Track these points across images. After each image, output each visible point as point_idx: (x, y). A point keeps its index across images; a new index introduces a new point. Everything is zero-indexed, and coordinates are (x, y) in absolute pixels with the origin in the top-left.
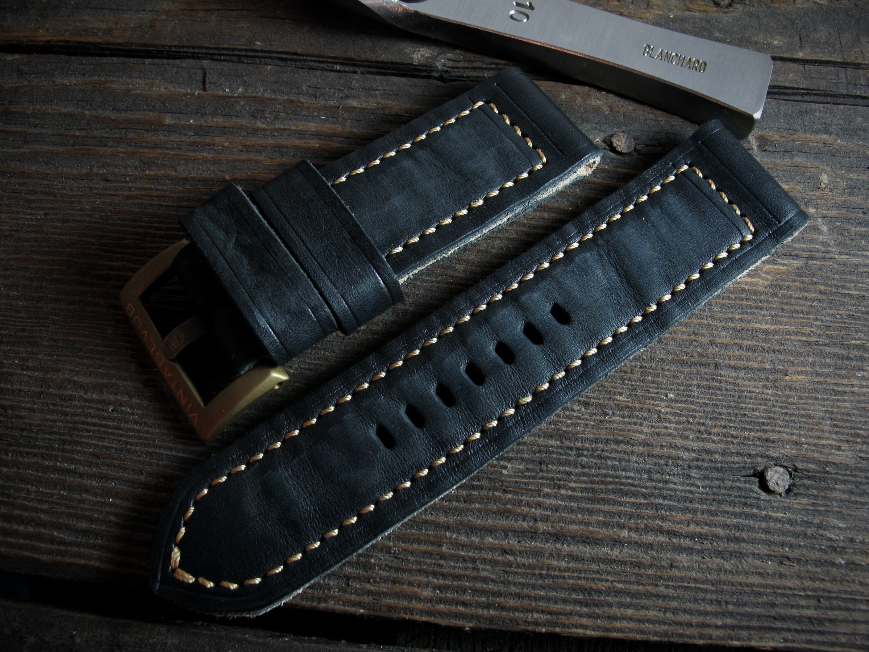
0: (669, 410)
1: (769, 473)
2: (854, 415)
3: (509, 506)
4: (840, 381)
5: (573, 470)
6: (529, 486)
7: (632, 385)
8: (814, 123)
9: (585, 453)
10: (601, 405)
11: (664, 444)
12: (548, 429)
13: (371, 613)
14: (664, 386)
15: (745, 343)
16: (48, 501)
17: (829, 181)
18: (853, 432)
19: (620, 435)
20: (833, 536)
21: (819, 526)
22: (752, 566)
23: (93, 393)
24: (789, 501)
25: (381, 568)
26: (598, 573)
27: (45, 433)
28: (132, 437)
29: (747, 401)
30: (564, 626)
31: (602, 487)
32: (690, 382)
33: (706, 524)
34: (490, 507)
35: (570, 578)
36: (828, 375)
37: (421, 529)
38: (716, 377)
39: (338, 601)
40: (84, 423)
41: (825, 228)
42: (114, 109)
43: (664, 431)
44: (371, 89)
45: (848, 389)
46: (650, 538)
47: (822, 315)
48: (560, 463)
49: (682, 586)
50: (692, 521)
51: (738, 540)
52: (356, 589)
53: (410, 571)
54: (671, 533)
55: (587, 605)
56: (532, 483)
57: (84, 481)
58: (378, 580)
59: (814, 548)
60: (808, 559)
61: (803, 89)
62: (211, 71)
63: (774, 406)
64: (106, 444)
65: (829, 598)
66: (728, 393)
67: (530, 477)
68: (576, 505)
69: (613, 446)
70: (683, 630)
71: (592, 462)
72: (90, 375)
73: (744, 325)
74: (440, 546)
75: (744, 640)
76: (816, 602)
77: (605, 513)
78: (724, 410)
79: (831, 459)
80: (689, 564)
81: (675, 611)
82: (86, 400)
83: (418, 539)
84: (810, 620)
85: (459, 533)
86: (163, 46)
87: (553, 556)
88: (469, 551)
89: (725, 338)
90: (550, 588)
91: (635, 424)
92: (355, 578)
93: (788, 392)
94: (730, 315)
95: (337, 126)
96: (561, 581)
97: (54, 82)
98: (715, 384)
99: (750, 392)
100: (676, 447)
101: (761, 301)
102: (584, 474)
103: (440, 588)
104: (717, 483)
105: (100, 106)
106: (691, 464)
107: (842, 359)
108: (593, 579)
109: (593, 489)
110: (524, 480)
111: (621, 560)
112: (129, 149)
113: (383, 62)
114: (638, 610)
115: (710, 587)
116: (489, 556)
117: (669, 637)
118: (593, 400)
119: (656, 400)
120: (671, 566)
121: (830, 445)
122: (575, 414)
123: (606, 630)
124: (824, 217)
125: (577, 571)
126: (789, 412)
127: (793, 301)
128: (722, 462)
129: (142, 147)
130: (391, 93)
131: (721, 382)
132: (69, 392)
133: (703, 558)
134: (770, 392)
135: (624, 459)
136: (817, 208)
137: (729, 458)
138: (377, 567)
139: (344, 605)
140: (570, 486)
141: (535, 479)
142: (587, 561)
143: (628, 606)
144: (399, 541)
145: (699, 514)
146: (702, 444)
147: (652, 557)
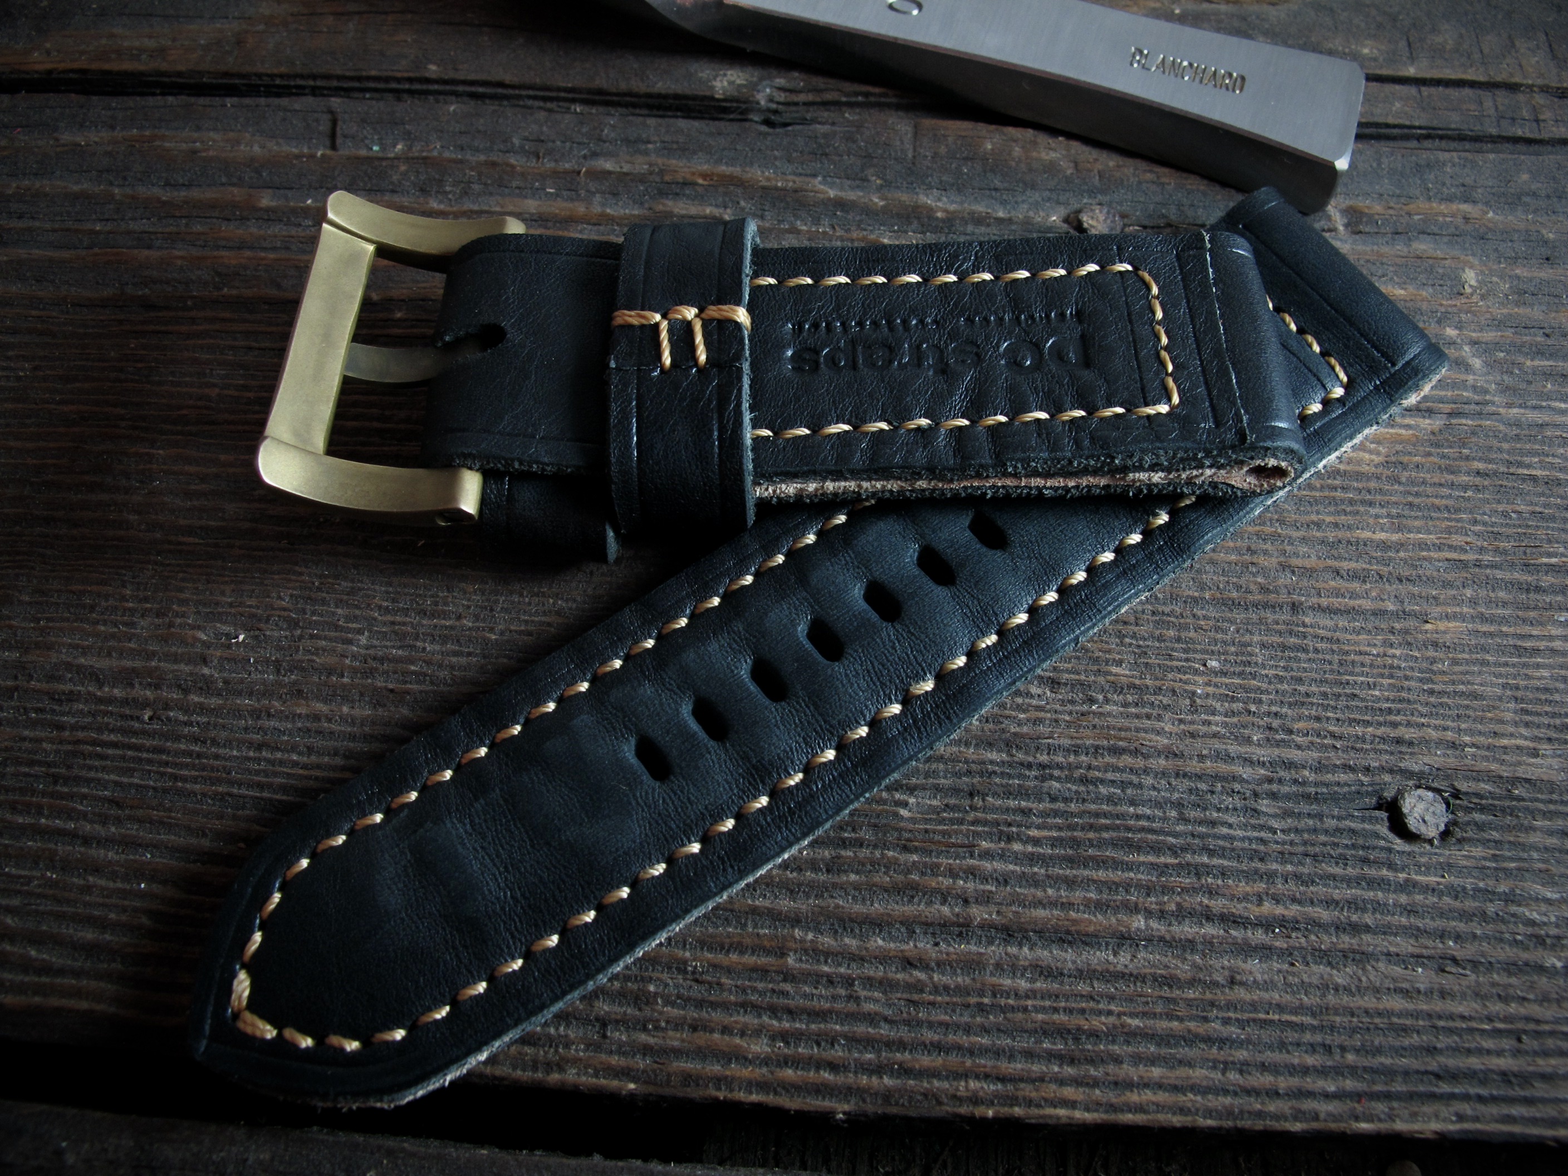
0: (1210, 690)
1: (1407, 801)
2: (1557, 690)
3: (915, 877)
4: (1527, 629)
5: (1035, 805)
6: (950, 837)
7: (1139, 646)
8: (1444, 184)
9: (1056, 773)
10: (1082, 685)
11: (1204, 752)
12: (983, 730)
13: (651, 1089)
14: (1199, 647)
15: (1345, 565)
16: (20, 892)
17: (1478, 281)
18: (1558, 722)
19: (1121, 739)
20: (1535, 916)
21: (1509, 898)
22: (1386, 977)
23: (113, 687)
24: (1447, 853)
25: (668, 1002)
26: (1092, 998)
27: (21, 764)
28: (186, 766)
29: (1357, 670)
30: (1029, 1103)
31: (1091, 835)
32: (1247, 638)
33: (1294, 900)
34: (877, 879)
35: (1037, 1010)
36: (1503, 620)
37: (745, 925)
38: (1296, 629)
39: (586, 1068)
40: (94, 743)
41: (1477, 363)
42: (167, 184)
43: (1204, 729)
44: (639, 140)
45: (1542, 645)
46: (1187, 930)
47: (1484, 514)
48: (1009, 793)
49: (1254, 1020)
50: (1267, 894)
51: (1355, 929)
52: (621, 1045)
53: (725, 1006)
54: (1228, 920)
55: (1072, 1061)
56: (956, 832)
57: (93, 852)
58: (663, 1024)
59: (1501, 940)
60: (1493, 960)
61: (1420, 128)
62: (346, 116)
63: (1407, 678)
64: (136, 781)
65: (1538, 1034)
66: (1320, 656)
67: (952, 821)
68: (1043, 871)
69: (1108, 759)
70: (1263, 1103)
71: (1069, 789)
72: (109, 655)
73: (1340, 534)
74: (783, 955)
75: (1380, 1120)
76: (1513, 1042)
77: (1101, 885)
78: (1314, 688)
79: (1521, 772)
80: (1266, 977)
81: (1243, 1068)
82: (100, 700)
83: (740, 943)
84: (1506, 1077)
85: (818, 930)
86: (259, 76)
87: (1003, 970)
88: (840, 965)
89: (1309, 557)
90: (999, 1030)
91: (1148, 717)
92: (617, 1022)
93: (1431, 653)
94: (1314, 517)
95: (576, 204)
96: (1020, 1016)
97: (57, 140)
98: (1293, 640)
99: (1361, 653)
100: (1228, 758)
101: (1369, 491)
102: (1056, 813)
103: (784, 1036)
104: (1311, 822)
105: (140, 180)
106: (1258, 789)
107: (1528, 591)
108: (1083, 1011)
109: (1074, 839)
110: (940, 828)
111: (1135, 972)
112: (195, 252)
113: (659, 96)
114: (1173, 1068)
115: (1308, 1020)
116: (877, 972)
117: (1235, 1119)
118: (1066, 676)
119: (1185, 673)
120: (1232, 982)
121: (1518, 747)
122: (1034, 702)
123: (1112, 1108)
124: (1474, 343)
125: (1050, 997)
126: (1437, 688)
127: (1429, 490)
128: (1316, 784)
129: (218, 248)
130: (675, 146)
131: (1305, 637)
132: (68, 687)
133: (1293, 965)
134: (1398, 652)
135: (1131, 783)
136: (1460, 329)
137: (1330, 776)
138: (659, 1001)
139: (596, 1075)
140: (1029, 836)
141: (962, 824)
142: (1069, 976)
143: (1153, 1061)
144: (702, 949)
145: (1279, 881)
146: (1277, 751)
147: (1194, 965)
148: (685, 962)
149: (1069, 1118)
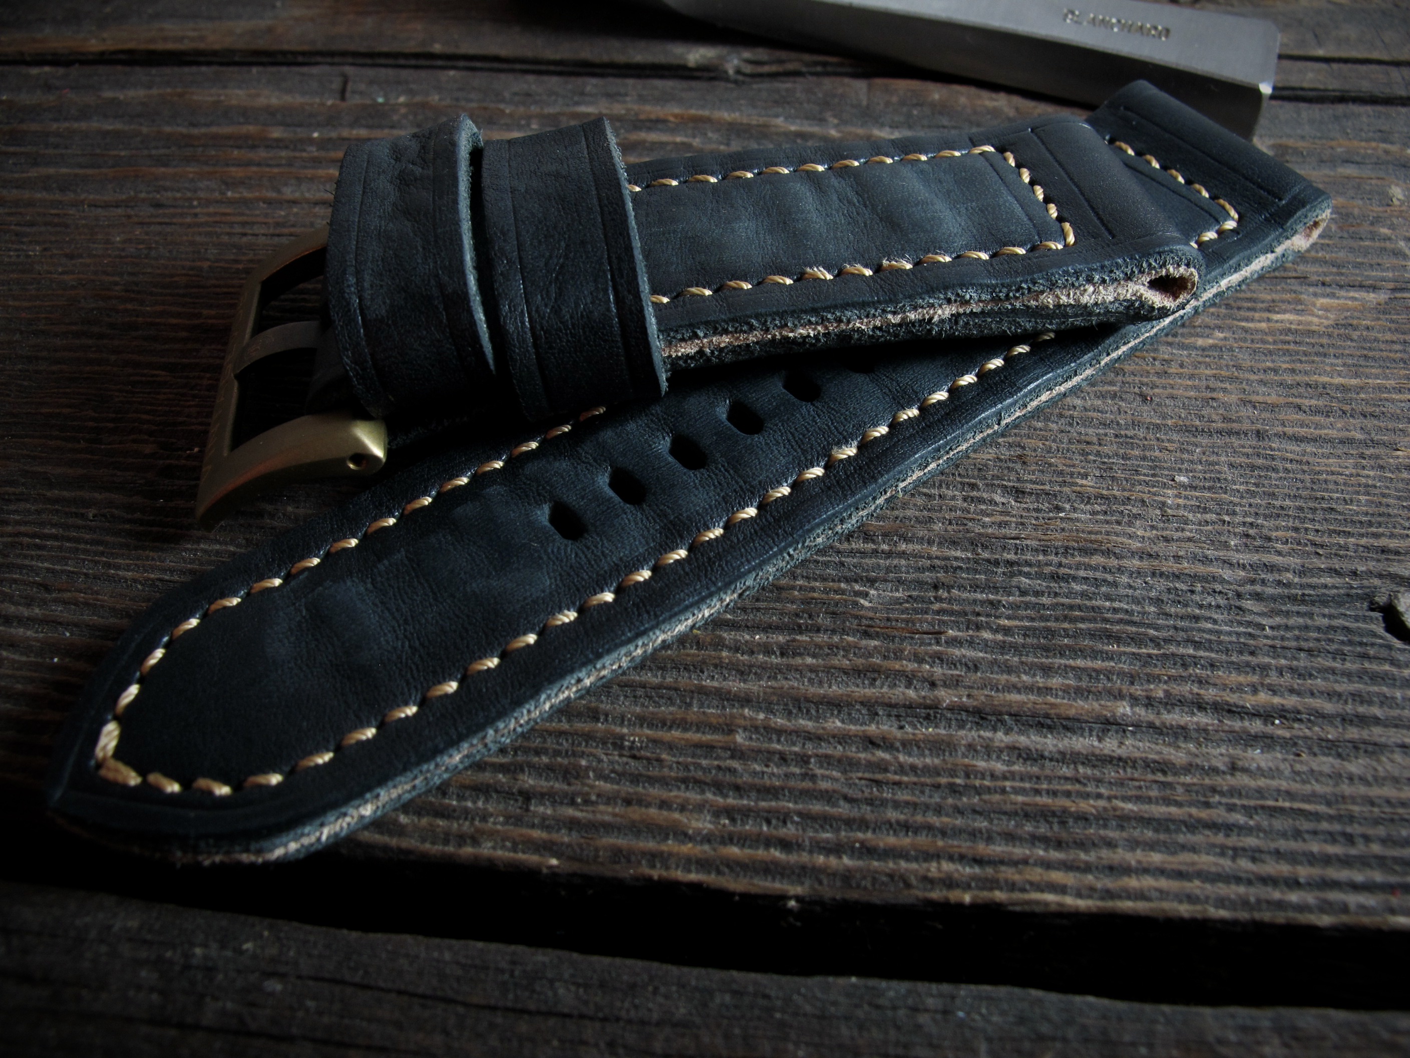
0: (1181, 501)
1: (1403, 603)
3: (877, 660)
5: (1004, 598)
6: (914, 625)
7: (1104, 463)
8: (1361, 130)
9: (1026, 569)
10: (1047, 494)
11: (1181, 553)
12: (946, 531)
13: (575, 867)
14: (1165, 465)
15: (1307, 402)
17: (1404, 196)
19: (1091, 541)
23: (64, 489)
25: (600, 776)
26: (1078, 781)
29: (1331, 486)
30: (1012, 887)
31: (1066, 625)
32: (1214, 458)
33: (1292, 691)
34: (835, 662)
37: (690, 705)
38: (1263, 452)
39: (503, 840)
42: (190, 124)
43: (1177, 535)
44: (619, 94)
46: (1178, 717)
48: (975, 587)
49: (1263, 807)
51: (1363, 721)
52: (544, 818)
53: (664, 782)
54: (1220, 708)
55: (1059, 845)
56: (920, 621)
57: (12, 630)
58: (594, 798)
61: (1334, 91)
62: (357, 79)
63: (1384, 495)
64: (68, 568)
66: (1291, 475)
67: (916, 611)
68: (1016, 659)
69: (1079, 558)
70: (1282, 893)
71: (1040, 585)
74: (731, 732)
77: (1079, 672)
78: (1288, 502)
80: (1270, 764)
81: (1255, 855)
82: (48, 501)
83: (683, 721)
85: (770, 710)
87: (976, 751)
88: (794, 744)
89: (1268, 395)
90: (974, 812)
91: (1119, 523)
92: (543, 796)
94: (1269, 364)
96: (997, 797)
97: (99, 96)
98: (1260, 461)
99: (1333, 473)
100: (1206, 561)
101: (1322, 346)
102: (1027, 606)
103: (730, 813)
104: (1301, 620)
105: (167, 122)
106: (1240, 589)
108: (1068, 794)
109: (1048, 629)
110: (903, 616)
111: (1124, 755)
112: (206, 168)
113: (638, 64)
114: (1174, 853)
116: (835, 751)
118: (1030, 486)
119: (1154, 486)
120: (1234, 768)
122: (998, 509)
123: (1109, 894)
125: (1030, 779)
127: (1383, 346)
128: (1302, 586)
129: (227, 165)
130: (650, 97)
131: (1273, 459)
132: (19, 489)
133: (1299, 755)
134: (1372, 473)
135: (1105, 581)
136: (1393, 229)
137: (1315, 579)
138: (591, 774)
139: (514, 849)
140: (999, 625)
141: (926, 613)
142: (1051, 760)
143: (1152, 846)
144: (641, 726)
145: (1273, 674)
146: (1256, 558)
147: (1189, 753)
148: (622, 737)
149: (1059, 904)
